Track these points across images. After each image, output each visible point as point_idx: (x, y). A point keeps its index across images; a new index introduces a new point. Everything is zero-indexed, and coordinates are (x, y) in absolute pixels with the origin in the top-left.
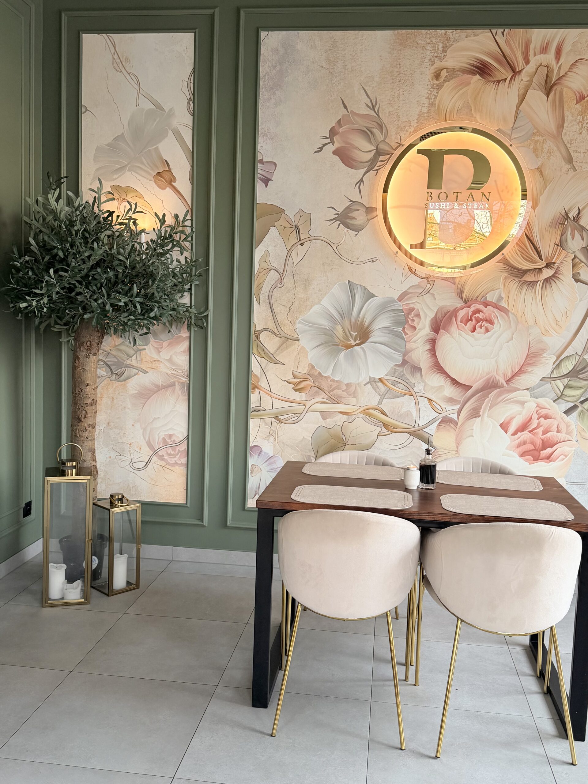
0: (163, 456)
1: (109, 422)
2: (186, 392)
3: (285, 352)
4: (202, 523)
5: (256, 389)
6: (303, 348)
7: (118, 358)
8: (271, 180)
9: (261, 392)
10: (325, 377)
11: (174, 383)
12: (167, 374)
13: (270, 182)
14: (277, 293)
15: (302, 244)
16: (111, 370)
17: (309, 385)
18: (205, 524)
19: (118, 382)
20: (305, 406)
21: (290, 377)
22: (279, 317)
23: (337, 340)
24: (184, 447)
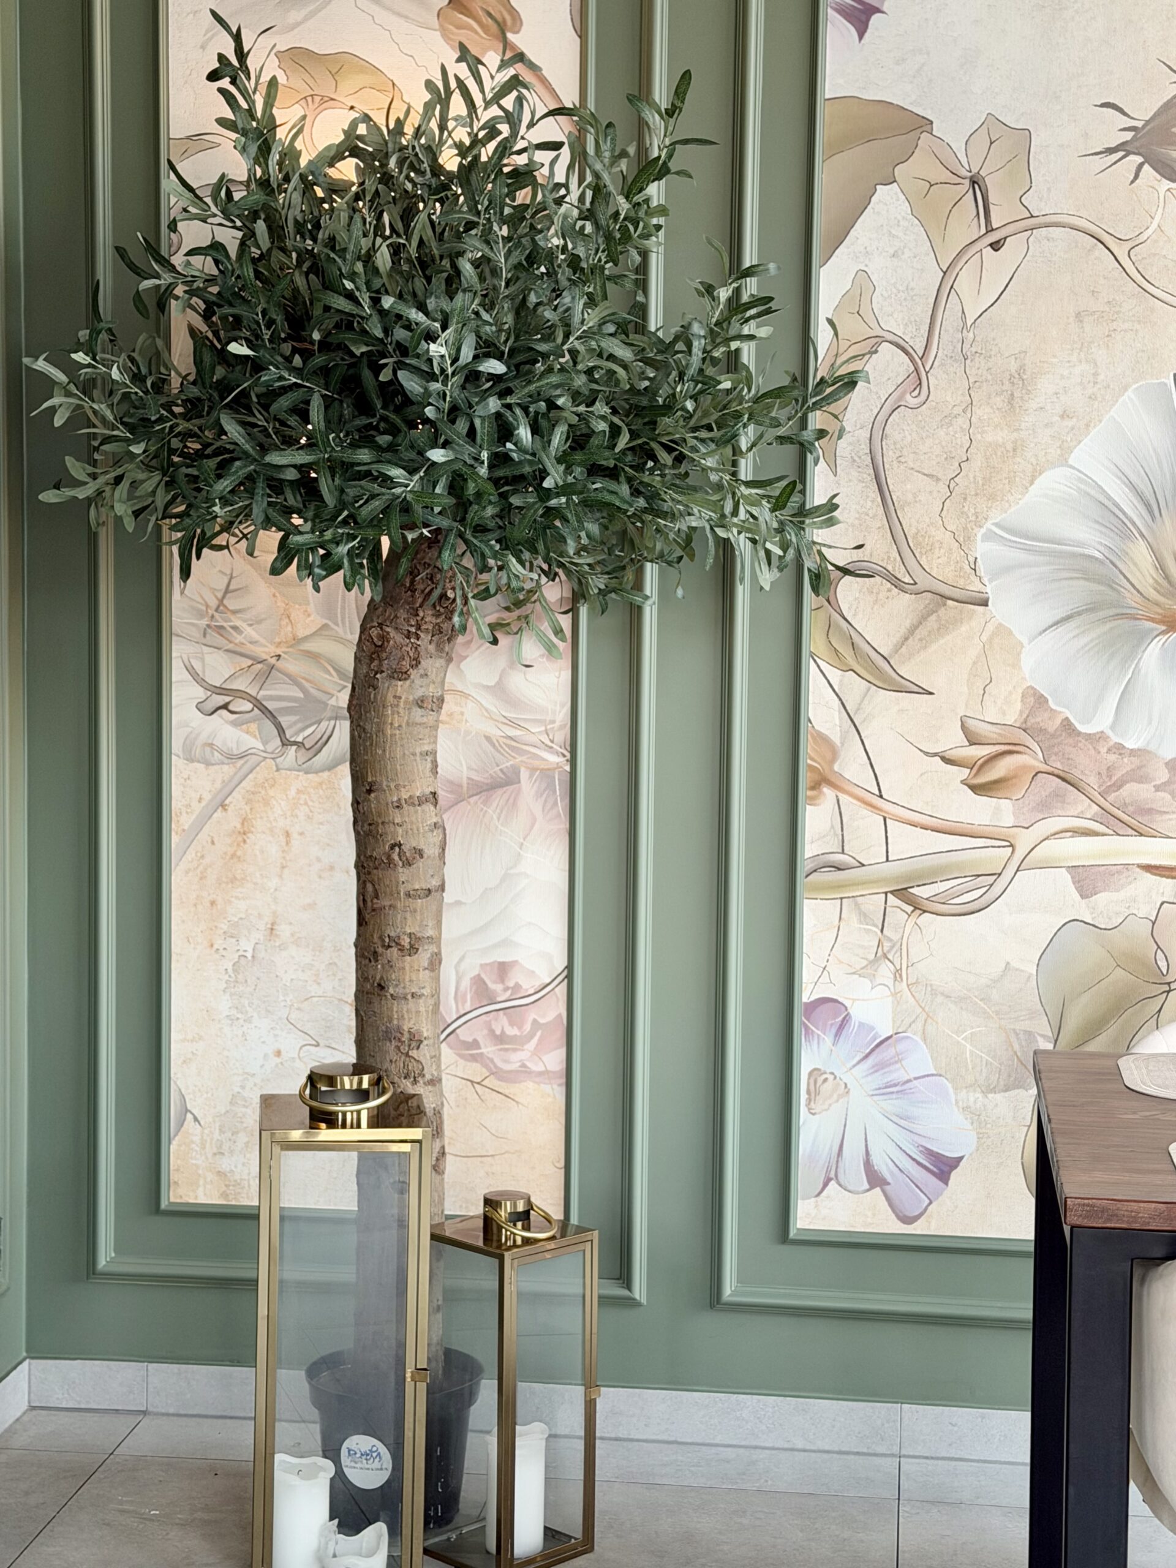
0: (475, 1044)
1: (273, 924)
2: (562, 807)
3: (934, 647)
4: (625, 1292)
5: (826, 790)
6: (1002, 631)
7: (307, 685)
8: (878, 10)
9: (844, 798)
10: (1089, 737)
11: (516, 771)
12: (488, 738)
13: (875, 19)
14: (901, 429)
15: (996, 246)
16: (281, 731)
17: (1025, 768)
18: (637, 1297)
19: (307, 773)
20: (1011, 845)
21: (953, 740)
22: (911, 519)
23: (1131, 599)
24: (554, 1009)
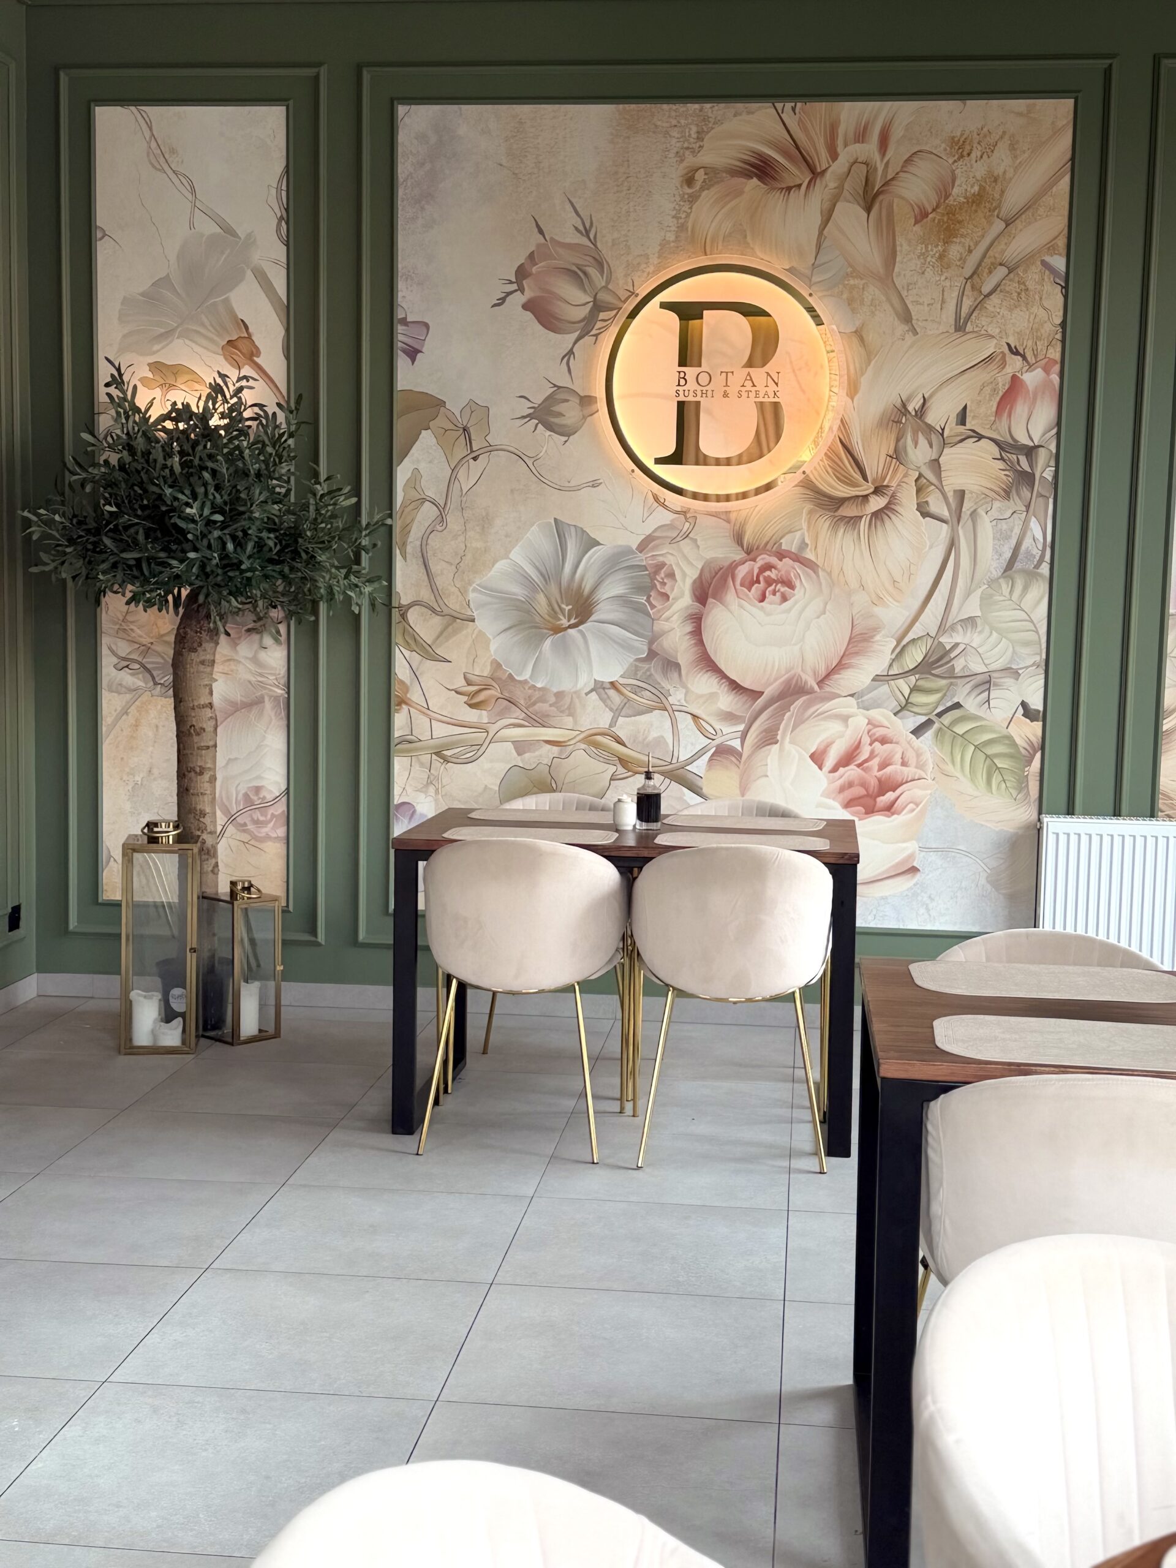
0: (245, 825)
1: (151, 768)
2: (283, 714)
3: (450, 641)
4: (313, 939)
5: (404, 706)
6: (481, 634)
7: (165, 656)
8: (422, 352)
9: (411, 709)
10: (520, 682)
11: (262, 697)
12: (250, 682)
13: (419, 356)
14: (435, 541)
15: (475, 459)
16: (153, 678)
17: (492, 696)
18: (319, 940)
19: (166, 698)
20: (487, 732)
21: (460, 683)
22: (440, 582)
23: (538, 619)
24: (281, 808)
